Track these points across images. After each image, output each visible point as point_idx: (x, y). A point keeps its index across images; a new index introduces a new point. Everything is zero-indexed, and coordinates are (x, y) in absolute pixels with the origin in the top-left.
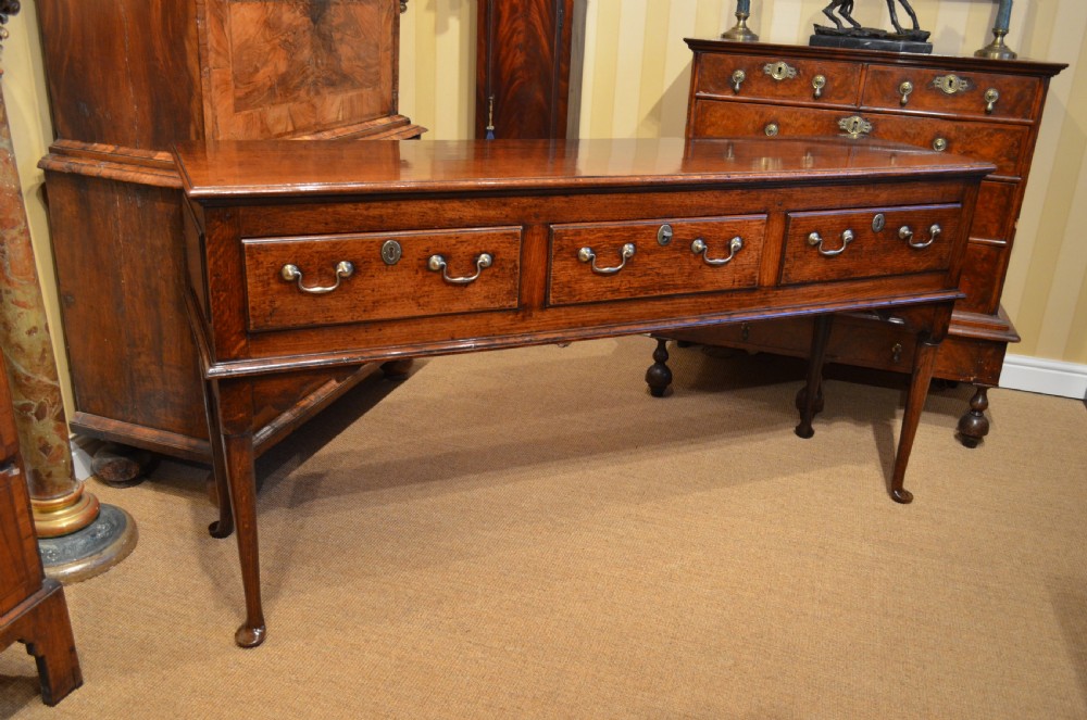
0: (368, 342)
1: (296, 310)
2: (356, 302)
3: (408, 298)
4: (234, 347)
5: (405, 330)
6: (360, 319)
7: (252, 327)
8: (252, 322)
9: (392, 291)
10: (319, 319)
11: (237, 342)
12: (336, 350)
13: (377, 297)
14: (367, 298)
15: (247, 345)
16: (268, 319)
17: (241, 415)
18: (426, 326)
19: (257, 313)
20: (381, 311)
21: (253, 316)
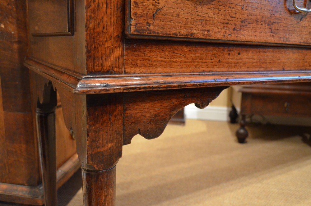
0: (229, 65)
1: (178, 15)
2: (229, 18)
3: (265, 22)
4: (108, 56)
5: (256, 57)
6: (230, 38)
7: (133, 29)
8: (133, 22)
9: (257, 12)
10: (198, 32)
11: (112, 51)
12: (204, 71)
13: (245, 17)
14: (238, 15)
15: (122, 55)
16: (150, 21)
17: (110, 145)
18: (269, 54)
19: (139, 12)
20: (245, 32)
21: (136, 14)
